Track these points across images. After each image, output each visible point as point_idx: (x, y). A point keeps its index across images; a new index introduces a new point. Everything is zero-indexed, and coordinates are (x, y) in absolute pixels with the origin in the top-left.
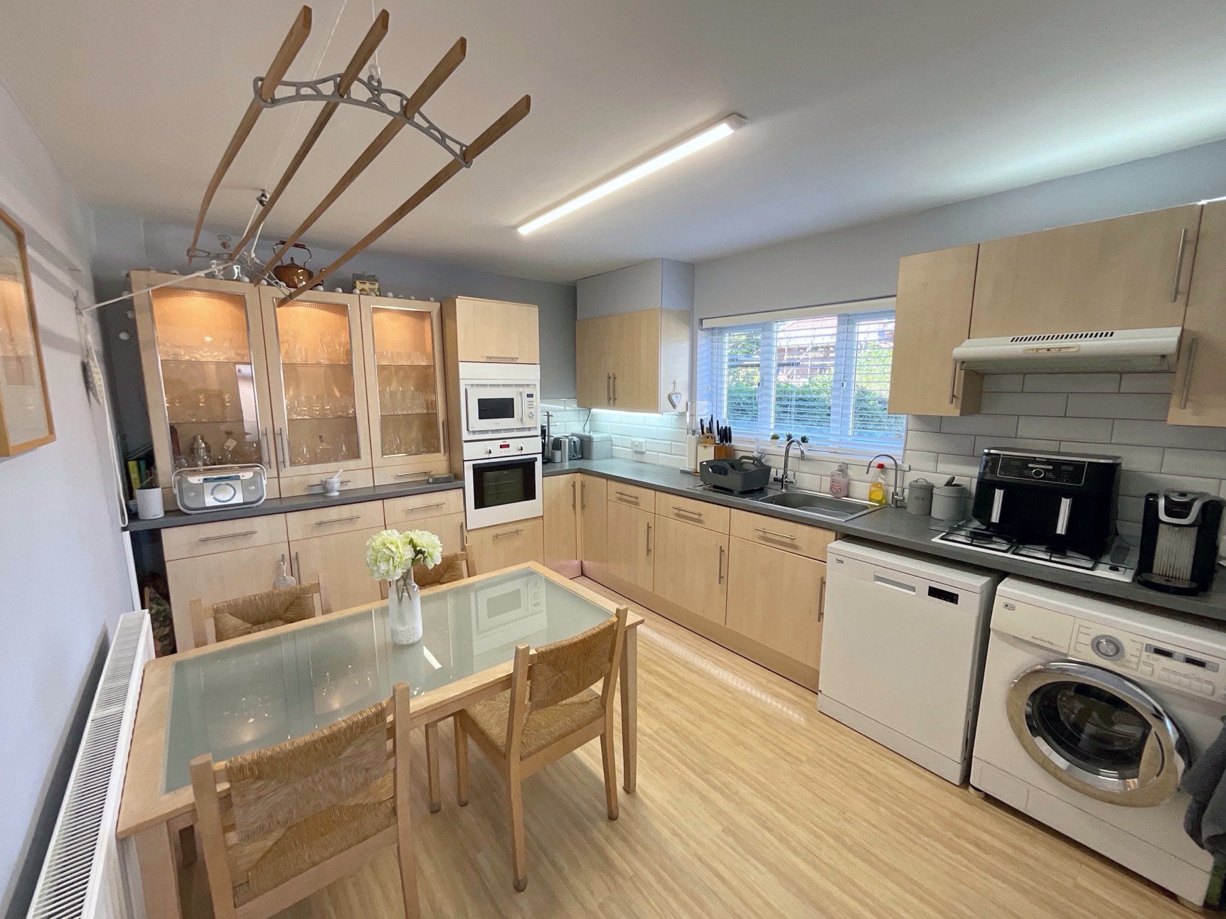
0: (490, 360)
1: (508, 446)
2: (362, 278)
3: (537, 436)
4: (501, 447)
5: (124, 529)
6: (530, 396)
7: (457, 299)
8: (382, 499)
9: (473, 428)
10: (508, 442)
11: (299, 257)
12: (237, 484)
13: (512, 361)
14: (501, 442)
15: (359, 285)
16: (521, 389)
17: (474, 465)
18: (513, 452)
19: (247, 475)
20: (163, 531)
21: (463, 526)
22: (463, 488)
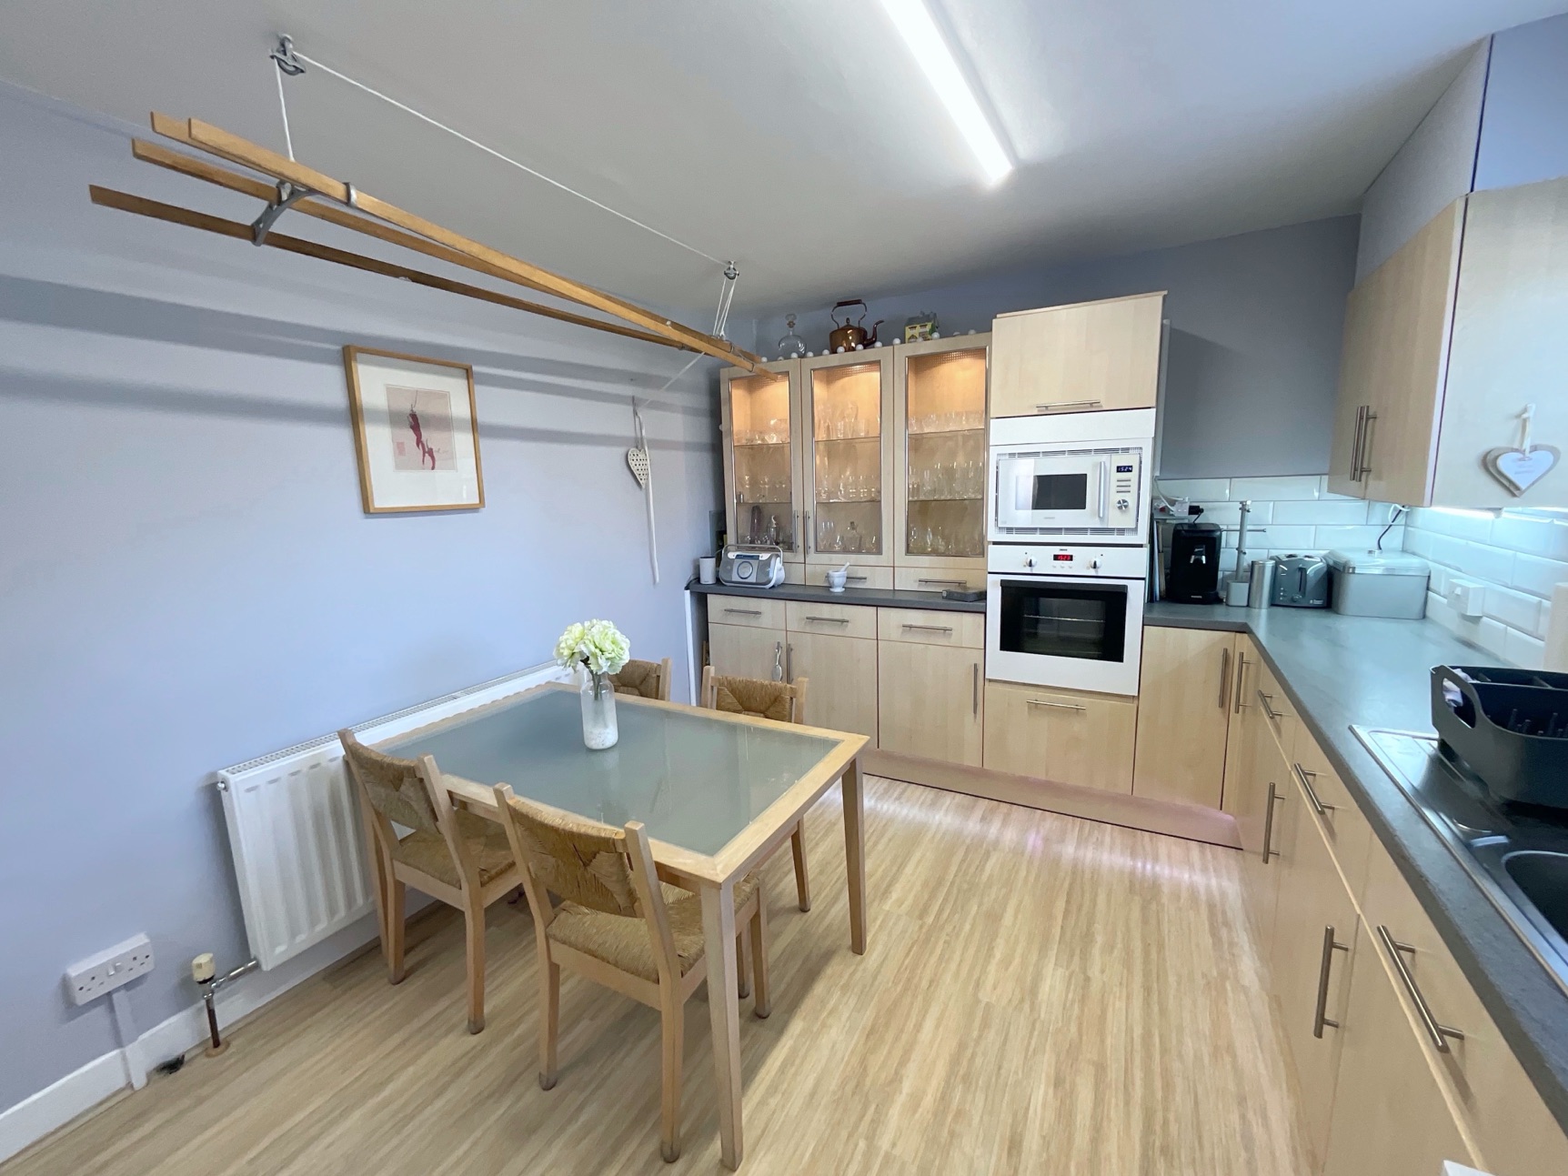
0: (1046, 411)
1: (1070, 558)
2: (912, 322)
3: (1141, 546)
4: (1056, 558)
5: (687, 588)
6: (1128, 469)
7: (994, 321)
8: (877, 606)
9: (1005, 523)
10: (1070, 551)
11: (854, 315)
12: (755, 563)
13: (1092, 408)
14: (1057, 550)
15: (909, 333)
16: (1104, 458)
17: (1003, 582)
18: (1082, 567)
19: (764, 556)
20: (708, 595)
21: (977, 671)
22: (985, 614)
